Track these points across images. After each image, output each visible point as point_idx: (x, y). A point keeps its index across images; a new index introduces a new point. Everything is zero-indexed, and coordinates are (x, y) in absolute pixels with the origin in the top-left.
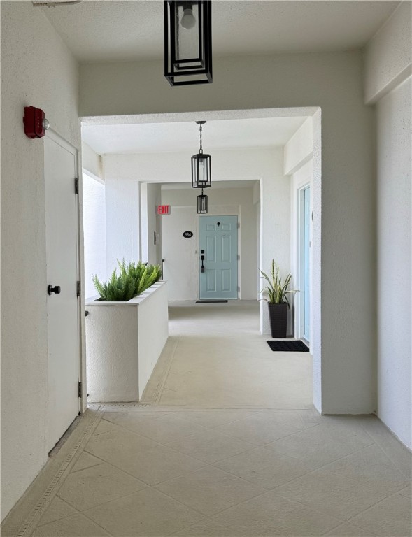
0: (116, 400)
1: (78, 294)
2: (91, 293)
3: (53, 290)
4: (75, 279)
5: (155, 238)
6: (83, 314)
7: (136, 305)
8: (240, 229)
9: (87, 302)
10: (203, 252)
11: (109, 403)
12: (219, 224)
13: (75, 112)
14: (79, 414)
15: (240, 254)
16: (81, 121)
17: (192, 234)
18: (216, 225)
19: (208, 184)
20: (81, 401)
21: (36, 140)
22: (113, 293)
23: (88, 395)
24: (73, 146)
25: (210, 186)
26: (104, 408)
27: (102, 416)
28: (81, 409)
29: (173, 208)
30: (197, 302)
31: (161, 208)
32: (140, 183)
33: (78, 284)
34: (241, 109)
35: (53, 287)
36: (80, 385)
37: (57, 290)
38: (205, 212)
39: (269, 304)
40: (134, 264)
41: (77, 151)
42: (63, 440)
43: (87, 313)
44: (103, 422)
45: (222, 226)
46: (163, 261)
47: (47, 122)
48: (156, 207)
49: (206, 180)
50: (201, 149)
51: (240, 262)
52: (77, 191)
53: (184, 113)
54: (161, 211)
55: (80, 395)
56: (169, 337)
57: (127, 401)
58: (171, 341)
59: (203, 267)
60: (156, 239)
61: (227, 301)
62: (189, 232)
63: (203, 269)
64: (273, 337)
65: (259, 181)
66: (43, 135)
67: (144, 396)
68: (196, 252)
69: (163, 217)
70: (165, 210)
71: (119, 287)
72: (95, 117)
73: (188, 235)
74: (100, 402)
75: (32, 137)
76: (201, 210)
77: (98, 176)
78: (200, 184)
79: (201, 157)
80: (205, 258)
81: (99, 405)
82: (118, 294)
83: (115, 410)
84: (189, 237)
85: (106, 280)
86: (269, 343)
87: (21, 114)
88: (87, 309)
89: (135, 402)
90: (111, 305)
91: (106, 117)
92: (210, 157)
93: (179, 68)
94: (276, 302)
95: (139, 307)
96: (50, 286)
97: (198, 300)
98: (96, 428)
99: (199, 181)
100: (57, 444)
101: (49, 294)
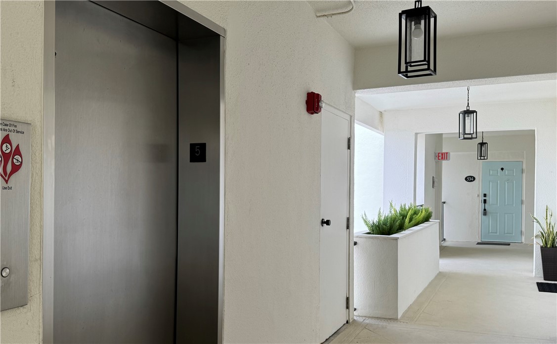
0: (379, 316)
1: (348, 227)
2: (360, 228)
3: (325, 223)
4: (346, 216)
5: (433, 182)
6: (352, 244)
7: (397, 239)
8: (524, 175)
9: (355, 235)
10: (485, 195)
11: (372, 318)
12: (502, 169)
13: (350, 87)
14: (347, 322)
15: (524, 198)
16: (355, 93)
17: (474, 179)
18: (499, 170)
19: (474, 136)
20: (349, 312)
21: (315, 115)
22: (379, 228)
23: (355, 309)
24: (347, 114)
25: (476, 138)
26: (368, 321)
27: (366, 327)
28: (349, 318)
29: (452, 155)
30: (478, 244)
31: (440, 155)
32: (416, 134)
33: (348, 219)
34: (490, 77)
35: (325, 221)
36: (348, 299)
37: (328, 223)
38: (486, 158)
39: (542, 247)
40: (405, 205)
41: (351, 117)
42: (332, 338)
43: (355, 244)
44: (365, 331)
45: (506, 172)
46: (444, 203)
47: (322, 102)
48: (435, 153)
49: (472, 133)
50: (468, 106)
51: (524, 206)
52: (349, 148)
53: (440, 83)
54: (440, 158)
55: (348, 307)
56: (440, 272)
57: (388, 317)
58: (441, 276)
59: (485, 210)
60: (435, 182)
61: (509, 245)
62: (471, 177)
63: (485, 212)
64: (545, 279)
65: (534, 130)
66: (320, 111)
67: (403, 316)
68: (478, 196)
69: (444, 162)
70: (443, 156)
71: (385, 224)
72: (366, 90)
73: (470, 179)
74: (365, 316)
75: (312, 114)
76: (481, 156)
77: (378, 129)
78: (466, 136)
79: (468, 112)
80: (487, 201)
81: (364, 318)
82: (383, 229)
83: (377, 323)
84: (471, 181)
85: (374, 218)
86: (538, 284)
87: (305, 98)
88: (355, 240)
89: (395, 319)
90: (376, 238)
91: (375, 89)
92: (476, 112)
93: (411, 66)
94: (549, 246)
95: (399, 241)
96: (323, 219)
97: (480, 241)
98: (359, 334)
99: (465, 134)
100: (327, 340)
101: (322, 226)
